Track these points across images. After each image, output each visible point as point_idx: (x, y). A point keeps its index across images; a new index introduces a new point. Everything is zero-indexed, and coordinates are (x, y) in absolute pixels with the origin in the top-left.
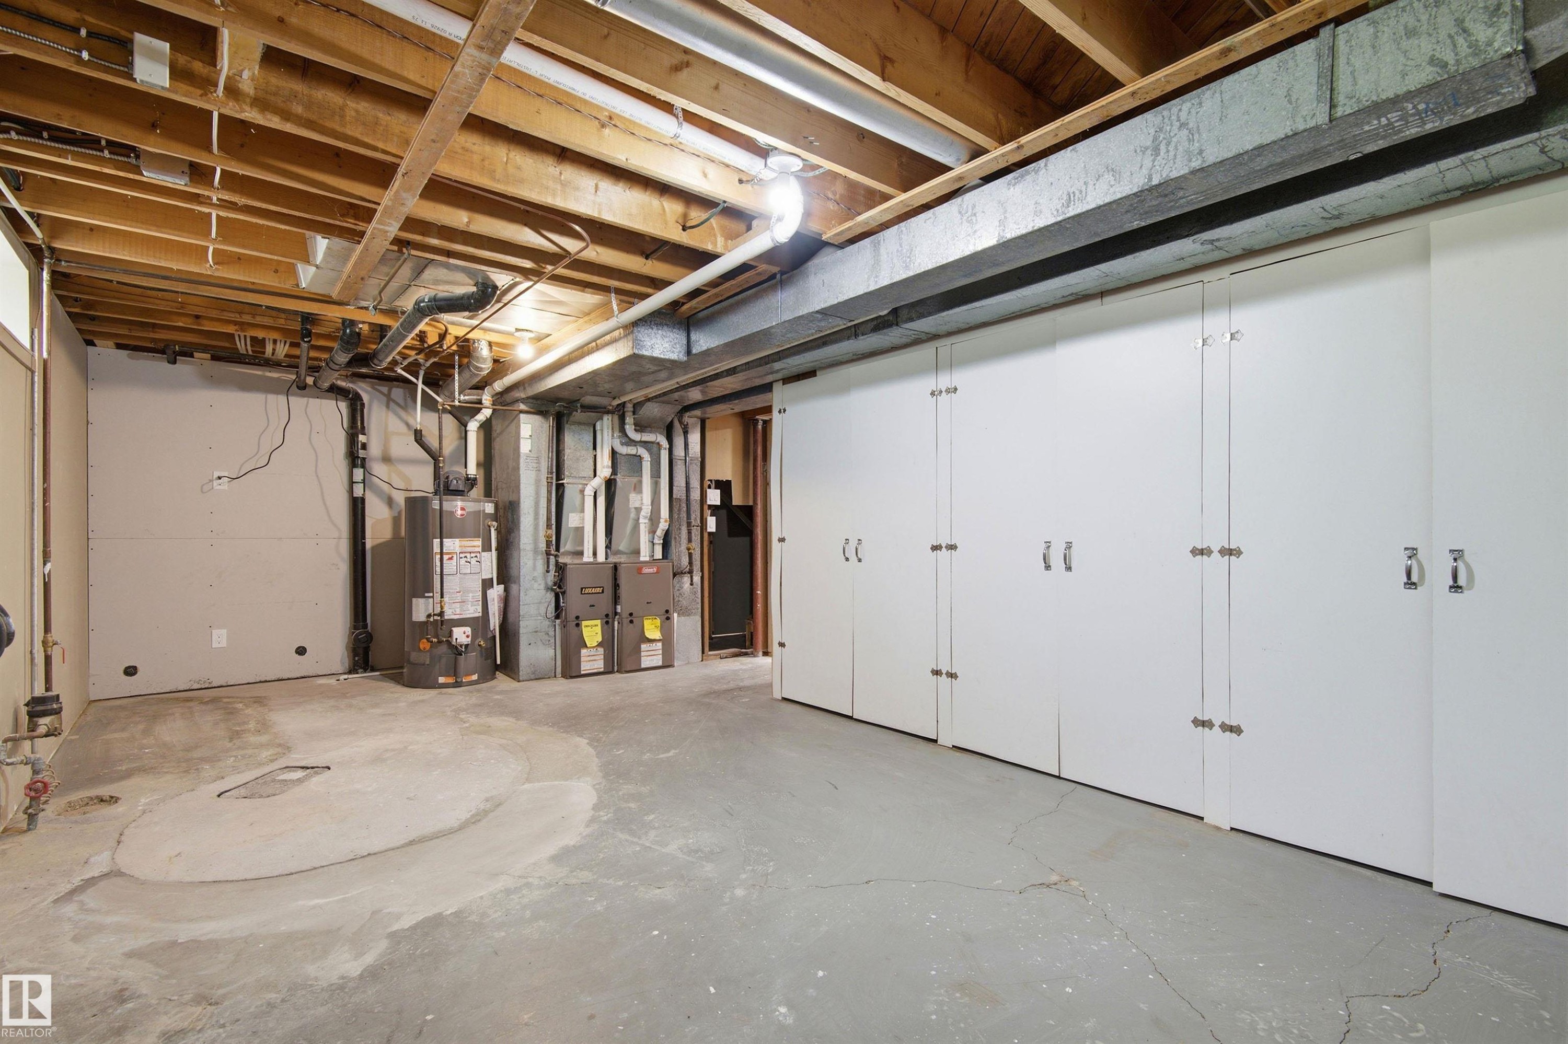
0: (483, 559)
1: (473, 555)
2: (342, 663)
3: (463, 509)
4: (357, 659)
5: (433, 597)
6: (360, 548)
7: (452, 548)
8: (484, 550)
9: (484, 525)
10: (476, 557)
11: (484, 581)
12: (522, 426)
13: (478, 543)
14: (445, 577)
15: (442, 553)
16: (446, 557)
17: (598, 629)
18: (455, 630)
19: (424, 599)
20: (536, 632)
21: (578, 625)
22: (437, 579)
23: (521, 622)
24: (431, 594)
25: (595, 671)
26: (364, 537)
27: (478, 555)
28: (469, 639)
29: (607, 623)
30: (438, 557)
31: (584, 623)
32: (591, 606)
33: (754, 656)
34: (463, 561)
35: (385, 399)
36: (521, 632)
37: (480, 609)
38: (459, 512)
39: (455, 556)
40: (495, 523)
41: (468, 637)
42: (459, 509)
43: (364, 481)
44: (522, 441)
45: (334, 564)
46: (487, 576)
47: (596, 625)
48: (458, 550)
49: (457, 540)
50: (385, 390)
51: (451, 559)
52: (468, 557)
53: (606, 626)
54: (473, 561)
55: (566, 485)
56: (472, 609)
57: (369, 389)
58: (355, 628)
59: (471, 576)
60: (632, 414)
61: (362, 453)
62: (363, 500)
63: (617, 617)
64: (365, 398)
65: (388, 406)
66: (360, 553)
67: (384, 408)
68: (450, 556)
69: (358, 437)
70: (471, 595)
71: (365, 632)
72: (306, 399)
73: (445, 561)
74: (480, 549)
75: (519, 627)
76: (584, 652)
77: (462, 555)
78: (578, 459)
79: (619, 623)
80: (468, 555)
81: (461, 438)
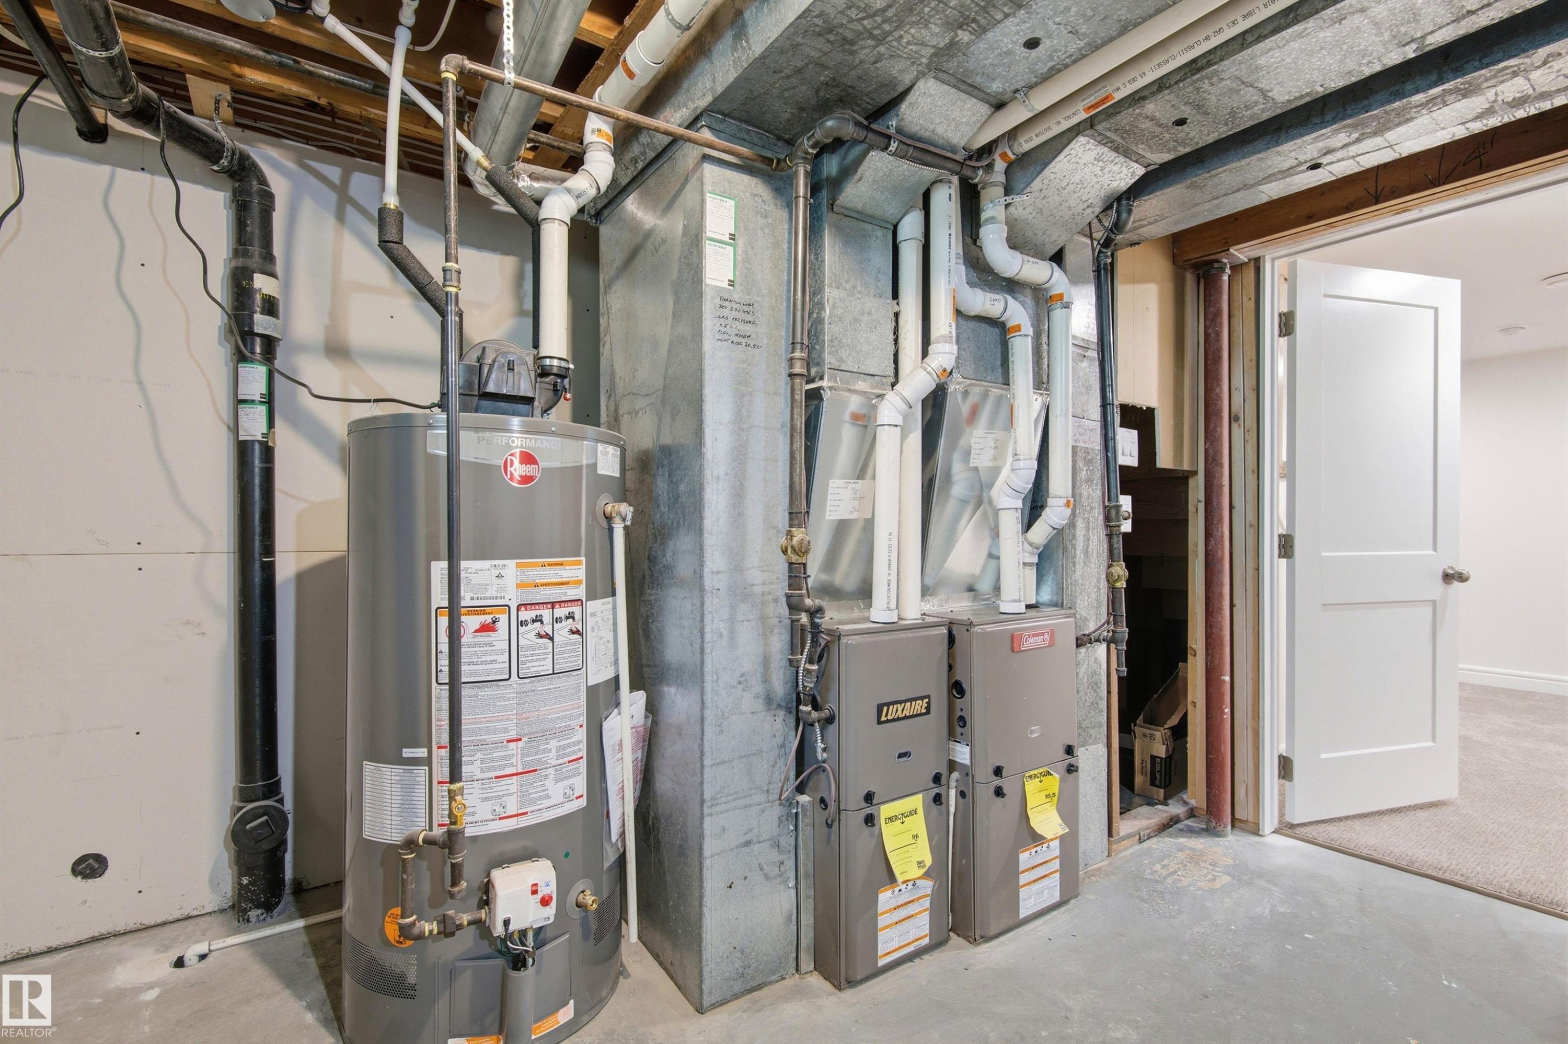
0: (590, 621)
1: (560, 612)
2: (214, 883)
3: (528, 459)
4: (245, 881)
5: (428, 761)
6: (257, 580)
7: (492, 592)
8: (592, 595)
9: (592, 512)
10: (570, 616)
11: (592, 691)
12: (711, 202)
13: (576, 570)
14: (465, 692)
15: (454, 610)
16: (470, 623)
17: (918, 824)
18: (499, 877)
19: (398, 770)
20: (748, 843)
21: (870, 820)
22: (440, 696)
23: (707, 822)
24: (422, 752)
25: (911, 948)
26: (269, 549)
27: (577, 610)
28: (550, 911)
29: (937, 799)
30: (444, 622)
31: (885, 811)
32: (901, 756)
33: (1218, 836)
34: (529, 635)
35: (333, 197)
36: (707, 852)
37: (580, 784)
38: (518, 469)
39: (503, 618)
40: (627, 510)
41: (545, 902)
42: (516, 461)
43: (269, 400)
44: (709, 249)
45: (189, 623)
46: (599, 674)
47: (914, 812)
48: (513, 598)
49: (511, 564)
50: (334, 173)
51: (486, 628)
52: (547, 618)
53: (935, 808)
54: (562, 632)
55: (826, 395)
56: (556, 791)
57: (291, 165)
58: (245, 796)
59: (557, 682)
60: (1000, 190)
61: (262, 323)
62: (268, 452)
63: (955, 775)
64: (278, 185)
65: (340, 217)
66: (257, 592)
67: (331, 220)
68: (488, 619)
69: (252, 279)
70: (553, 744)
71: (265, 811)
72: (107, 169)
73: (467, 638)
74: (580, 592)
75: (702, 836)
76: (885, 898)
77: (526, 615)
78: (856, 320)
79: (963, 794)
80: (546, 614)
81: (521, 313)
